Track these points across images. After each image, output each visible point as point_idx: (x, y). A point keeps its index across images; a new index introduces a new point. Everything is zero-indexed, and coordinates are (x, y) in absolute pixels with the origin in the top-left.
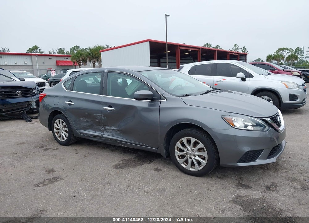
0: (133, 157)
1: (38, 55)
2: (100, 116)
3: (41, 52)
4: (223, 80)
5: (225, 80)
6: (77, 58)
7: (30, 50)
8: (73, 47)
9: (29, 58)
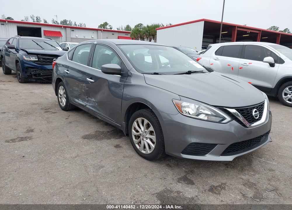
0: (109, 130)
1: (103, 30)
2: (84, 86)
3: (111, 28)
4: (249, 64)
5: (251, 63)
6: (136, 35)
7: (101, 26)
8: (137, 25)
9: (95, 32)
